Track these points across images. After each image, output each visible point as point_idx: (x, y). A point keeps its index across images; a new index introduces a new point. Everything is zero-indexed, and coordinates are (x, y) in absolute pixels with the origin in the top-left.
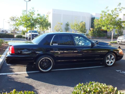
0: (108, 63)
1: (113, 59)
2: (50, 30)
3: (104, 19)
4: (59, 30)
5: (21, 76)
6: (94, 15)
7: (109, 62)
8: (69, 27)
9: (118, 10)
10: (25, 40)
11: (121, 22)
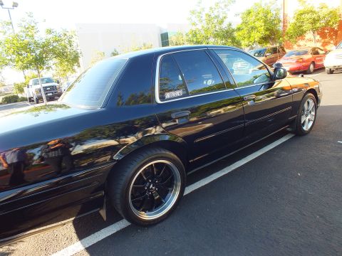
1: (310, 112)
3: (199, 27)
7: (305, 121)
9: (222, 6)
10: (28, 105)
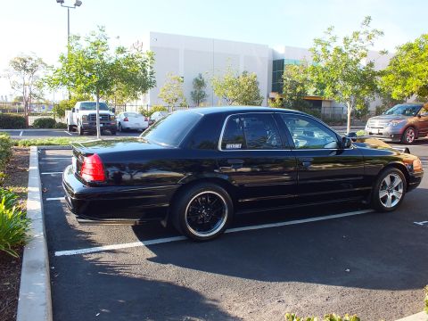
0: (385, 199)
1: (397, 189)
2: (144, 100)
3: (323, 64)
4: (176, 100)
5: (129, 257)
6: (281, 51)
7: (386, 196)
8: (203, 89)
9: (363, 37)
11: (374, 74)
